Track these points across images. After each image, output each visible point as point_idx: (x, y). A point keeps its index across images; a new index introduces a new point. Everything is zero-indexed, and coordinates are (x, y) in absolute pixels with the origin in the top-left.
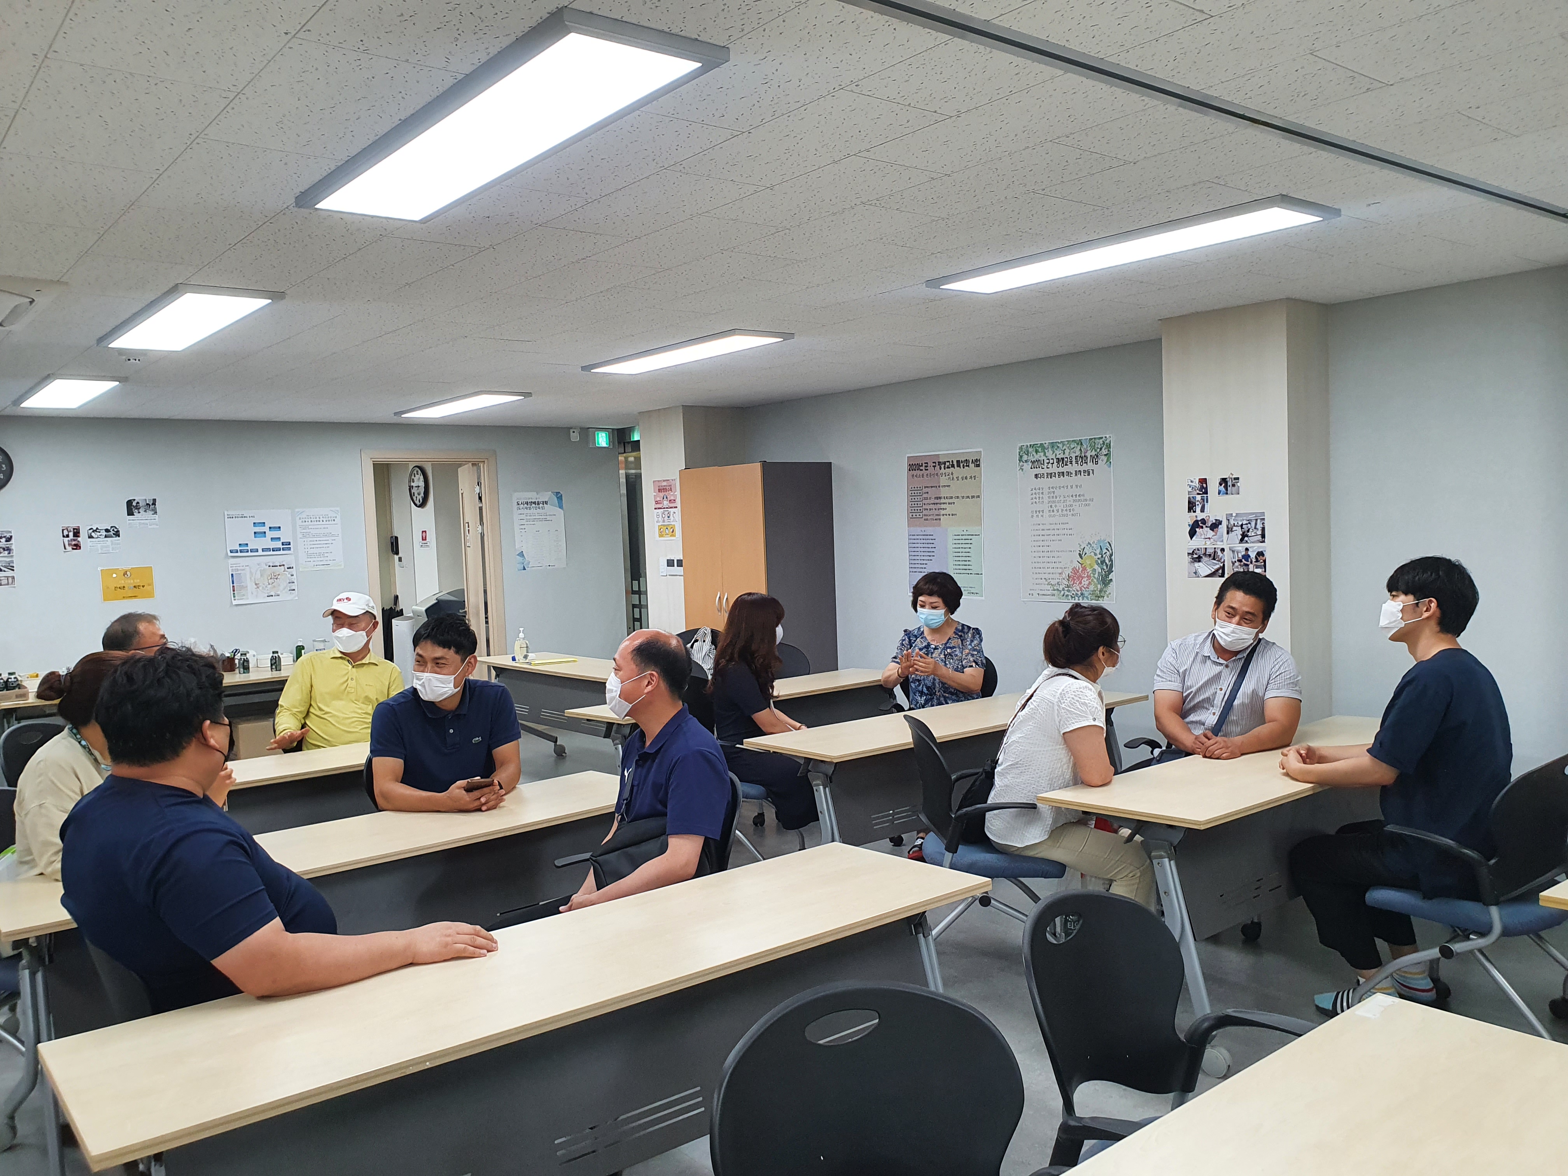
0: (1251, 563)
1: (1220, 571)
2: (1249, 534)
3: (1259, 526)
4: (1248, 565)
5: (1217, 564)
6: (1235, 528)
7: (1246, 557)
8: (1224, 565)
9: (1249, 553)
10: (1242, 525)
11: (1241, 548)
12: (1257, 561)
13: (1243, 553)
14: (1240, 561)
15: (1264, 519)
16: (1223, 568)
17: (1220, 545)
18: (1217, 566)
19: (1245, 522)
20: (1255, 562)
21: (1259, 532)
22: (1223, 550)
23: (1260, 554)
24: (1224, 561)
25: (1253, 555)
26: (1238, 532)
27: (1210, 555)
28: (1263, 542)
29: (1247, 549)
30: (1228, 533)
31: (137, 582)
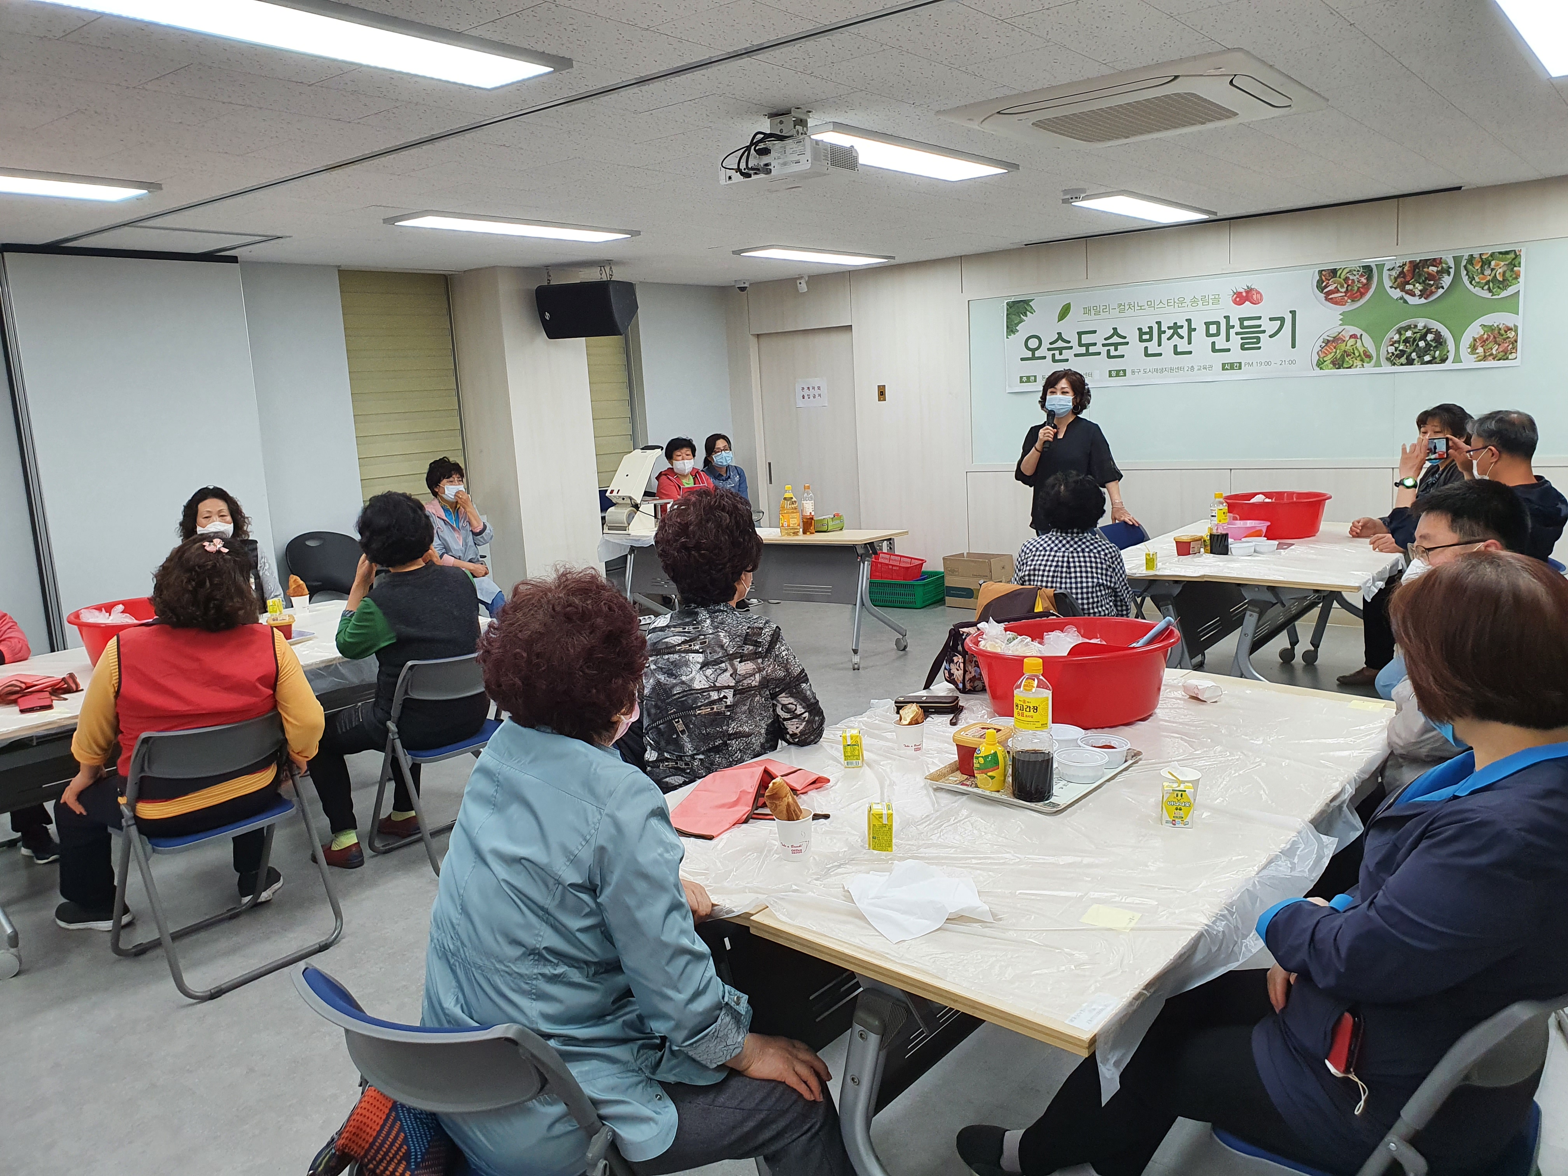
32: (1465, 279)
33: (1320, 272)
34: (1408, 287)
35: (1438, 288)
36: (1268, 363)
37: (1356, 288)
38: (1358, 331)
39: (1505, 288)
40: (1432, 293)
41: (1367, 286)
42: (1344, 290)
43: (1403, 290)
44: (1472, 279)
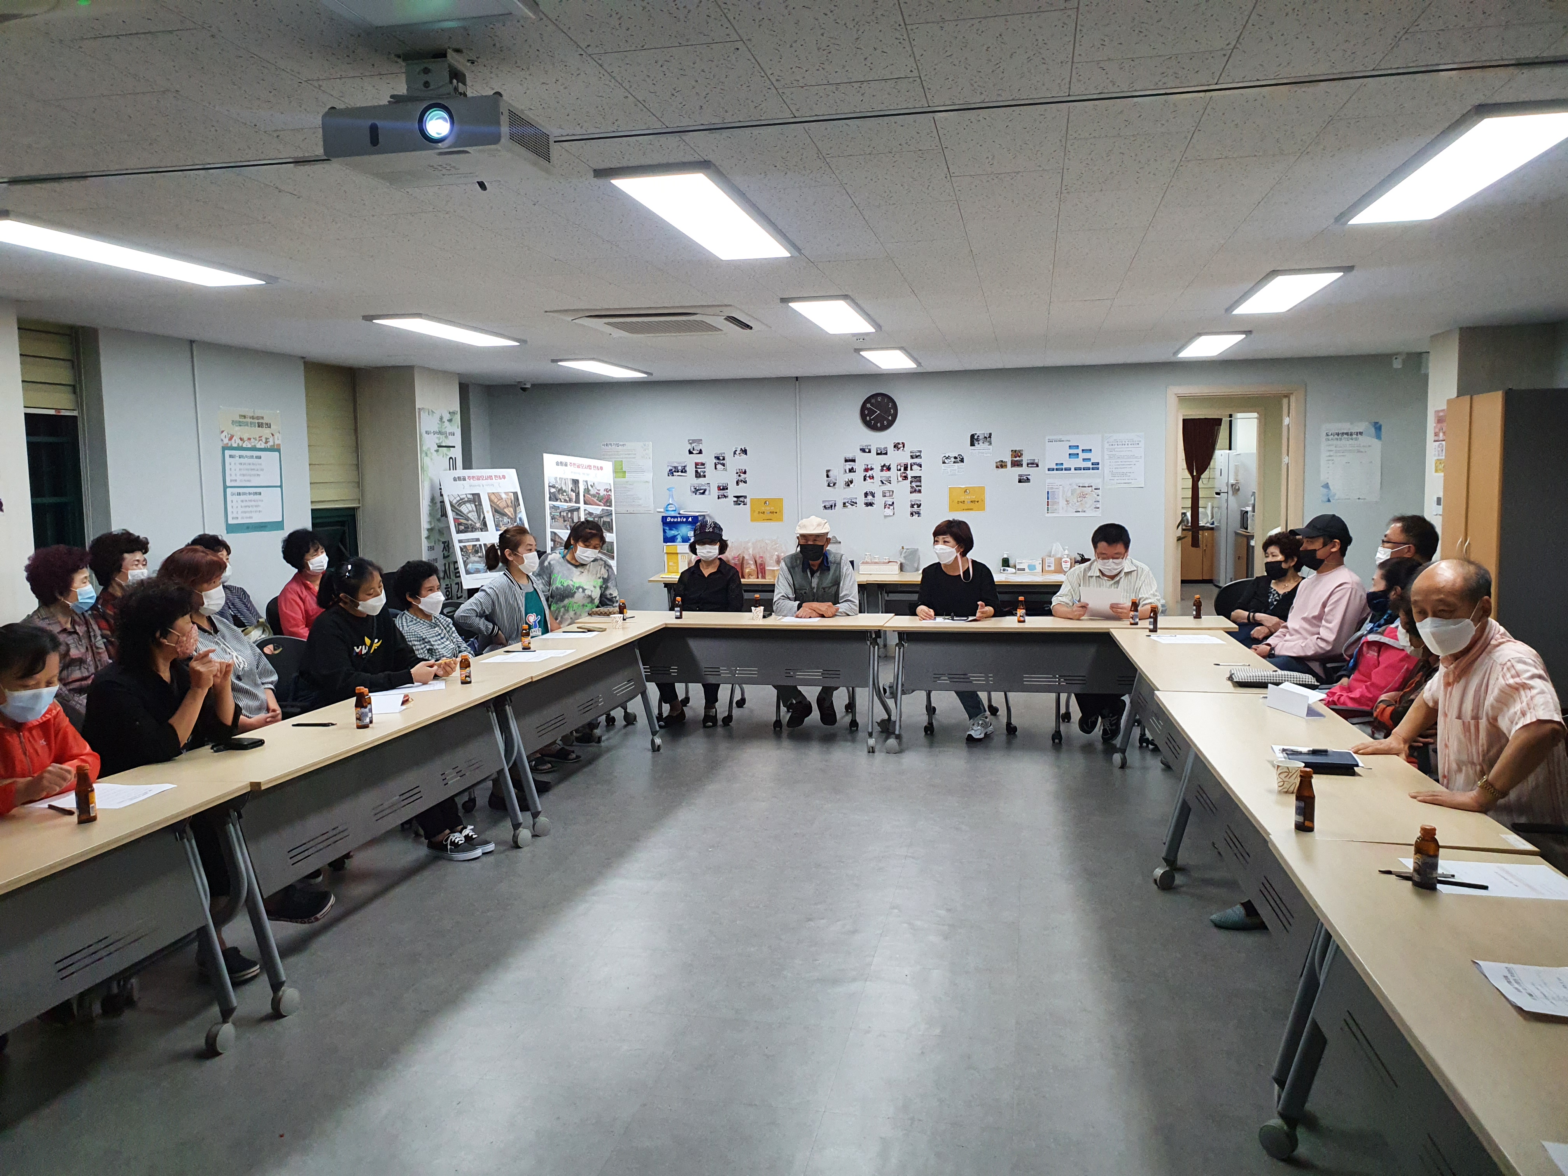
31: (973, 498)
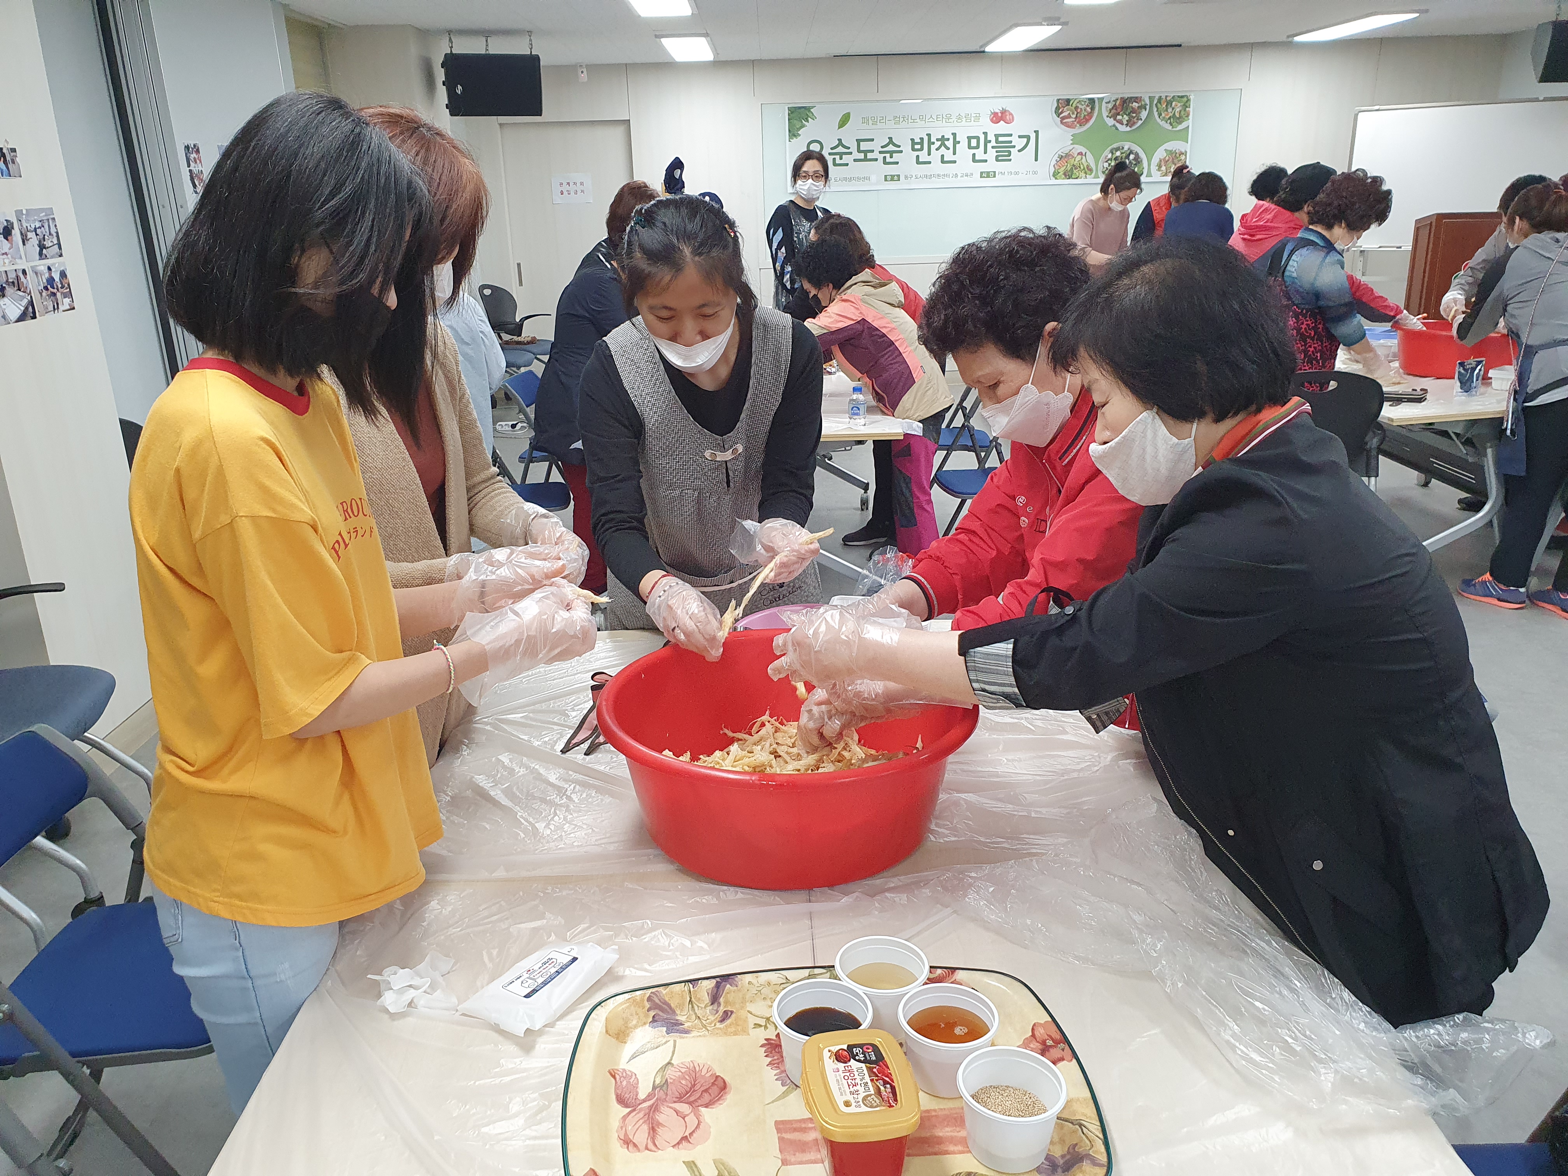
0: (58, 290)
1: (30, 309)
2: (48, 243)
3: (53, 230)
4: (54, 294)
5: (24, 297)
6: (30, 235)
7: (51, 280)
8: (31, 297)
9: (53, 275)
10: (35, 229)
11: (42, 265)
12: (62, 287)
13: (47, 275)
14: (46, 288)
15: (54, 219)
16: (31, 303)
17: (21, 265)
18: (25, 302)
19: (38, 225)
20: (61, 288)
21: (56, 242)
22: (24, 272)
23: (63, 275)
24: (30, 291)
25: (57, 277)
26: (34, 241)
27: (13, 283)
28: (61, 255)
29: (49, 269)
30: (24, 244)
32: (1156, 114)
33: (1058, 100)
34: (1119, 117)
35: (1137, 119)
36: (1017, 173)
37: (1083, 115)
38: (1084, 150)
39: (1180, 123)
40: (1134, 123)
41: (1090, 115)
42: (1074, 116)
43: (1115, 119)
44: (1160, 115)
